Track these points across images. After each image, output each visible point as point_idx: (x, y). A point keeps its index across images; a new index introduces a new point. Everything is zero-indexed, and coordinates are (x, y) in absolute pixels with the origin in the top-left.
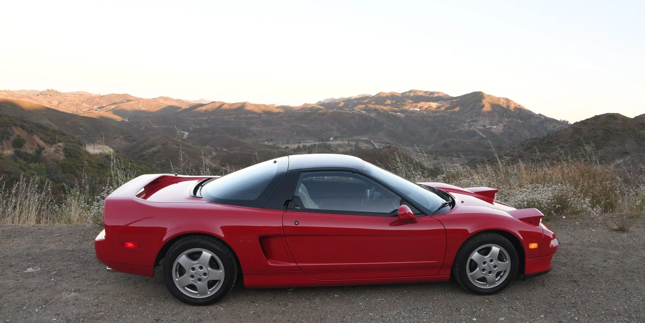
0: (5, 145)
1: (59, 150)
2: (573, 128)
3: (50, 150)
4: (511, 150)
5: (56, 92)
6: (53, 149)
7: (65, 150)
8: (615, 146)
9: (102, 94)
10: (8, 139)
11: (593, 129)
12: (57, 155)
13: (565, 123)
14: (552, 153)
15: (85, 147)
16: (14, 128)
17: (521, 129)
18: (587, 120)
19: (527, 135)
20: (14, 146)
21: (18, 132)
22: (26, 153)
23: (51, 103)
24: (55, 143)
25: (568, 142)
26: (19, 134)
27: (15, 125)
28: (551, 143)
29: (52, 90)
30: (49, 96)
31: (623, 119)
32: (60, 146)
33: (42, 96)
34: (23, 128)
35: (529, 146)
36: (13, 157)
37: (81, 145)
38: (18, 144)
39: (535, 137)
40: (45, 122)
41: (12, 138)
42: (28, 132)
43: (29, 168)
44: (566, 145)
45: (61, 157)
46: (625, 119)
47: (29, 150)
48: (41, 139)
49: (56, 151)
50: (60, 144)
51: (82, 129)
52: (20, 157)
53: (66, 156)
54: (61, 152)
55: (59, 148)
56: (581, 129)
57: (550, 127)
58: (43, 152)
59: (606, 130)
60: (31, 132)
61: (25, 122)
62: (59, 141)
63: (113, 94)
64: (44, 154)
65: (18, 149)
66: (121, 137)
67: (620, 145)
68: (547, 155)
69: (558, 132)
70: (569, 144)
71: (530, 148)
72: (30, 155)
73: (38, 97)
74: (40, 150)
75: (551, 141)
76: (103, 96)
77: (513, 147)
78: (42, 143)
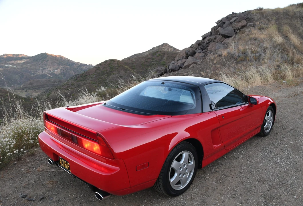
2: (96, 67)
4: (66, 82)
8: (115, 74)
11: (105, 67)
13: (90, 65)
14: (88, 81)
17: (69, 71)
18: (102, 63)
19: (73, 73)
25: (94, 75)
28: (87, 76)
31: (117, 61)
35: (76, 78)
39: (77, 74)
44: (93, 76)
46: (118, 61)
56: (99, 68)
57: (84, 68)
59: (111, 67)
67: (118, 73)
68: (86, 82)
69: (89, 70)
70: (95, 76)
71: (76, 80)
75: (86, 75)
77: (67, 80)
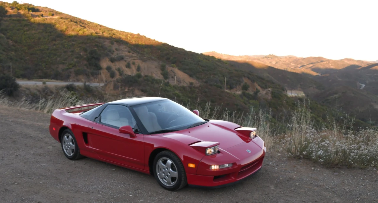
0: (238, 88)
1: (268, 93)
3: (263, 93)
5: (275, 56)
6: (265, 92)
7: (272, 93)
9: (304, 57)
10: (240, 84)
12: (267, 96)
15: (287, 91)
16: (244, 79)
20: (243, 89)
21: (246, 81)
22: (248, 94)
23: (271, 63)
24: (267, 88)
26: (246, 82)
27: (244, 76)
29: (272, 55)
30: (270, 58)
32: (269, 90)
33: (266, 58)
34: (249, 78)
36: (241, 96)
37: (284, 90)
38: (245, 88)
40: (265, 75)
41: (242, 84)
42: (251, 81)
43: (249, 103)
45: (269, 97)
47: (251, 92)
48: (259, 85)
49: (266, 94)
50: (270, 89)
51: (288, 80)
52: (245, 96)
53: (272, 97)
54: (270, 94)
55: (269, 92)
58: (258, 94)
60: (253, 81)
61: (250, 74)
62: (270, 87)
63: (311, 57)
64: (259, 95)
65: (244, 91)
66: (314, 86)
72: (251, 95)
73: (264, 59)
74: (257, 92)
76: (304, 58)
78: (259, 88)
